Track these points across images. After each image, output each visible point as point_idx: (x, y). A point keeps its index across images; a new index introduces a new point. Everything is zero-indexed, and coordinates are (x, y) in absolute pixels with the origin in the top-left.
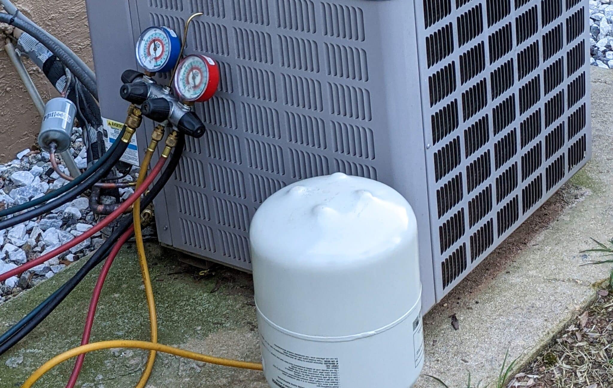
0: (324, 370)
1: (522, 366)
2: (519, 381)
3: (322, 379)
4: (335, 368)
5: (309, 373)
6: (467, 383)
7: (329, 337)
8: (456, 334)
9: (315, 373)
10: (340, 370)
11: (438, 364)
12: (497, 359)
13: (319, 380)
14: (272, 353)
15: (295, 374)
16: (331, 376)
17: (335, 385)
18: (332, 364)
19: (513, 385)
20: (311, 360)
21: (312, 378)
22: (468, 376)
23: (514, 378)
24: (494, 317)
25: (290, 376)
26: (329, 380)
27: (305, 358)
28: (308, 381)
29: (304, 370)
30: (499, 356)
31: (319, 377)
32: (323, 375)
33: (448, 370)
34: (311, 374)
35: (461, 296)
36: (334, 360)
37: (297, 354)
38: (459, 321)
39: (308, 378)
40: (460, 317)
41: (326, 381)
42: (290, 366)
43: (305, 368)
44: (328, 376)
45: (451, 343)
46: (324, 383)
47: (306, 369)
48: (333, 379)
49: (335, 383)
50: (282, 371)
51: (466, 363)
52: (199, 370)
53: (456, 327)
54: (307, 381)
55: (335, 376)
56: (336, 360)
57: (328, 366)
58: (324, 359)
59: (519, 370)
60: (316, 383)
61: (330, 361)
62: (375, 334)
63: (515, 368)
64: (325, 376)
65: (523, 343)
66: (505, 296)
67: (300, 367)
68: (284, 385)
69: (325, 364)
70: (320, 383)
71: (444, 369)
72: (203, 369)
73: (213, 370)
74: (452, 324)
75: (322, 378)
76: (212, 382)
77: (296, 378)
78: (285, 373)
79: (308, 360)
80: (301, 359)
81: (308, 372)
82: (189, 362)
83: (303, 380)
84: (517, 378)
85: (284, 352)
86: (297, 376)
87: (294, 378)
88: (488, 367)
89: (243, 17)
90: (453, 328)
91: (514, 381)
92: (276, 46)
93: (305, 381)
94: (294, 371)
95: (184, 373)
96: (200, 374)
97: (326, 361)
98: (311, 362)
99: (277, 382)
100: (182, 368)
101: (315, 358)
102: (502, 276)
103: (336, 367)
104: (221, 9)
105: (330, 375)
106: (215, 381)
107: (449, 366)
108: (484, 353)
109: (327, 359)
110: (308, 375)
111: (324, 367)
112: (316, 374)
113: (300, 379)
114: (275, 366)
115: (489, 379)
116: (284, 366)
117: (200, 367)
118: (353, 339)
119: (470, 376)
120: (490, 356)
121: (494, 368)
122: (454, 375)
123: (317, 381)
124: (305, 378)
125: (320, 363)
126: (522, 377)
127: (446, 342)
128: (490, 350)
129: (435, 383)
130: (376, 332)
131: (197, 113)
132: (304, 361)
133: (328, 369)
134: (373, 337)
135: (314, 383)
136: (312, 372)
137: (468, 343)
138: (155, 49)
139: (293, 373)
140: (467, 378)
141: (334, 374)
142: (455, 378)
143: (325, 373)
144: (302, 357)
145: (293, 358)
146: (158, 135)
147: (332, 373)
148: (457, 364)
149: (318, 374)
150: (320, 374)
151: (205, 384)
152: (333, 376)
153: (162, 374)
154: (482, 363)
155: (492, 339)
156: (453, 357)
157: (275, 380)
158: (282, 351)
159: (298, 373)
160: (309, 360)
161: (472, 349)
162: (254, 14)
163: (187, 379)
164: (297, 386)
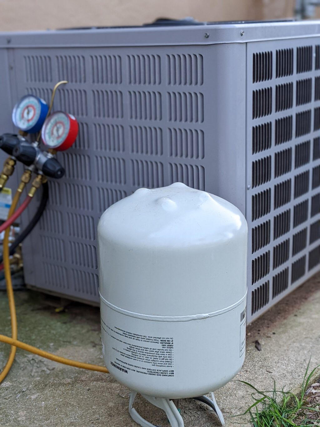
0: (159, 350)
1: (316, 377)
2: (315, 389)
3: (158, 359)
4: (170, 348)
5: (145, 353)
6: (273, 387)
7: (166, 317)
8: (260, 354)
9: (151, 352)
10: (174, 350)
11: (247, 373)
12: (296, 371)
13: (154, 360)
14: (112, 336)
15: (132, 354)
16: (166, 356)
17: (169, 364)
18: (168, 343)
19: (311, 392)
20: (148, 340)
21: (148, 358)
22: (273, 383)
23: (311, 387)
24: (289, 343)
25: (128, 357)
26: (163, 359)
27: (143, 337)
28: (145, 360)
29: (141, 350)
30: (297, 369)
31: (155, 356)
32: (159, 354)
33: (256, 378)
34: (147, 353)
35: (260, 329)
36: (170, 339)
37: (135, 334)
38: (261, 345)
39: (144, 358)
40: (262, 342)
41: (161, 360)
42: (128, 346)
43: (142, 347)
44: (163, 356)
45: (256, 359)
46: (159, 362)
47: (143, 349)
48: (168, 358)
49: (169, 363)
50: (120, 352)
51: (270, 374)
52: (48, 372)
53: (259, 348)
54: (143, 360)
55: (169, 356)
56: (171, 340)
57: (164, 345)
58: (161, 338)
59: (315, 381)
60: (151, 363)
61: (165, 341)
62: (208, 317)
63: (312, 379)
64: (160, 355)
65: (316, 361)
66: (296, 330)
67: (138, 346)
68: (121, 366)
69: (161, 343)
70: (155, 362)
71: (252, 377)
72: (52, 371)
73: (60, 373)
74: (256, 347)
75: (158, 357)
76: (58, 381)
77: (133, 358)
78: (123, 354)
79: (145, 340)
80: (139, 339)
81: (144, 351)
82: (40, 367)
83: (139, 359)
84: (313, 387)
85: (123, 333)
86: (134, 356)
87: (131, 358)
88: (290, 377)
89: (100, 80)
90: (256, 350)
91: (311, 389)
92: (127, 101)
93: (141, 360)
94: (131, 351)
95: (36, 374)
96: (49, 375)
97: (162, 341)
98: (148, 342)
99: (115, 364)
100: (34, 370)
101: (152, 337)
102: (291, 318)
103: (171, 346)
104: (83, 76)
105: (164, 355)
106: (61, 380)
107: (256, 376)
108: (284, 367)
109: (163, 338)
110: (145, 355)
111: (159, 346)
112: (152, 354)
113: (137, 359)
114: (114, 349)
115: (291, 385)
116: (122, 347)
117: (49, 370)
118: (189, 319)
119: (275, 383)
120: (290, 369)
121: (295, 377)
122: (261, 382)
123: (153, 360)
124: (141, 358)
125: (156, 342)
126: (317, 386)
127: (252, 359)
128: (289, 365)
129: (246, 387)
130: (209, 314)
131: (59, 160)
132: (142, 341)
133: (163, 349)
134: (206, 319)
135: (150, 362)
136: (149, 352)
137: (271, 360)
138: (28, 113)
139: (130, 353)
140: (273, 384)
141: (169, 354)
142: (262, 384)
143: (161, 352)
144: (140, 337)
145: (131, 338)
146: (26, 178)
147: (167, 352)
148: (263, 374)
149: (154, 354)
150: (156, 353)
151: (53, 382)
152: (168, 356)
153: (18, 374)
154: (284, 374)
155: (290, 357)
156: (259, 370)
157: (114, 363)
158: (121, 333)
159: (135, 353)
160: (147, 339)
161: (274, 364)
162: (109, 76)
163: (38, 378)
164: (133, 366)
